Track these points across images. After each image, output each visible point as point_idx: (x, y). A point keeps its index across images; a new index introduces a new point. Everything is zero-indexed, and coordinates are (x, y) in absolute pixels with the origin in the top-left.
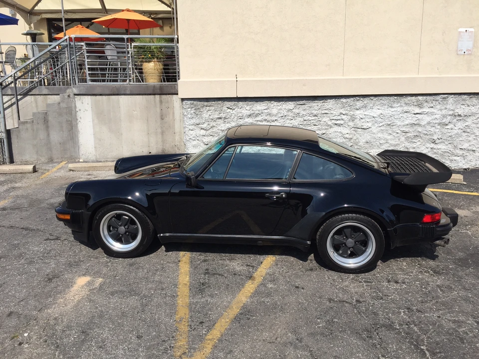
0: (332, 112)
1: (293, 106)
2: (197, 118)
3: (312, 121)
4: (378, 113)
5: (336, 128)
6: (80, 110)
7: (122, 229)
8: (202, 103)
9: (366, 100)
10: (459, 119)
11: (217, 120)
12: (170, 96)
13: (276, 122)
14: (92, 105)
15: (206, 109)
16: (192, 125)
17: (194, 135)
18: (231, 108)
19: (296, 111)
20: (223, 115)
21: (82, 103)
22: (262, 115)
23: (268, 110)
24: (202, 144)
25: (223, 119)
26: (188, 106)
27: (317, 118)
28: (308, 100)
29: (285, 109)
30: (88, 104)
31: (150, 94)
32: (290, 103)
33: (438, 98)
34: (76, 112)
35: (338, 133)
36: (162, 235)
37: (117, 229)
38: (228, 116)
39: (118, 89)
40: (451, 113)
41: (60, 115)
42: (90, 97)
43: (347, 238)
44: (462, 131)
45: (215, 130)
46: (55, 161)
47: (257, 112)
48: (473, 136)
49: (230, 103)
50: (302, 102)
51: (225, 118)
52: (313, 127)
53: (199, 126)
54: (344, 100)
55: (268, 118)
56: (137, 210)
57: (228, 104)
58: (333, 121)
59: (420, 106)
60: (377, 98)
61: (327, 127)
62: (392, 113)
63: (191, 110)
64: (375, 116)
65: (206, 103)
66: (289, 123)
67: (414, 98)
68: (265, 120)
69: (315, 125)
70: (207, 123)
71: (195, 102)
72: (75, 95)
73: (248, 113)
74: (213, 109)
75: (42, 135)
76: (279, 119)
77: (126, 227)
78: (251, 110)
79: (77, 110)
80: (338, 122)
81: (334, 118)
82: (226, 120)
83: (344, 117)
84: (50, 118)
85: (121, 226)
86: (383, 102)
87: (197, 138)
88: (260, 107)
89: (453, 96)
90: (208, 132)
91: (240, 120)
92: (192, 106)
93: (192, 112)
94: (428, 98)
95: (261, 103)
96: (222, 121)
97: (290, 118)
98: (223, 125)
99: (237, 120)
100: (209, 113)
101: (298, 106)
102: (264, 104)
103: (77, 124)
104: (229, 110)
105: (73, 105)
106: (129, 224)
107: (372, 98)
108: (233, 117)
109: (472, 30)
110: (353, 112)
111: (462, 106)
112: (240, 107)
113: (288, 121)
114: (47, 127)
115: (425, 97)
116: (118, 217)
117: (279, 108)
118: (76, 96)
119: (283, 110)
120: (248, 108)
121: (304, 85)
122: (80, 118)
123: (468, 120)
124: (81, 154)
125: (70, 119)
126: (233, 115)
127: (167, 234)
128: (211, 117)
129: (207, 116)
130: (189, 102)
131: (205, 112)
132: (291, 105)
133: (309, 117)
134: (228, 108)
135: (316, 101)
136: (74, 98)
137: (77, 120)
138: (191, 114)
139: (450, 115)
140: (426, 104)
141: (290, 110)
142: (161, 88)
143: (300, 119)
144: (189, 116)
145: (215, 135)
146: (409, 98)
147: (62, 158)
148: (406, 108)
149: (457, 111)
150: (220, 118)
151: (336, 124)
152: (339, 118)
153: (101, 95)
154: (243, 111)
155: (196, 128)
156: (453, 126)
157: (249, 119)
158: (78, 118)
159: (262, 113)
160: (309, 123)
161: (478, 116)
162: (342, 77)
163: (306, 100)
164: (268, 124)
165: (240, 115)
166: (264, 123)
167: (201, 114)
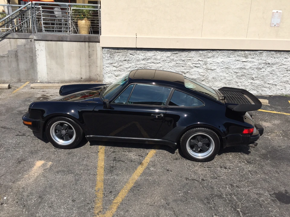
0: (193, 59)
1: (170, 54)
2: (111, 60)
3: (181, 64)
4: (221, 61)
5: (195, 69)
6: (38, 50)
7: (64, 132)
8: (115, 50)
9: (214, 53)
10: (269, 65)
11: (123, 62)
12: (94, 43)
13: (159, 64)
14: (45, 47)
15: (117, 54)
16: (108, 64)
17: (109, 70)
18: (132, 54)
19: (172, 57)
20: (127, 59)
21: (40, 45)
22: (151, 59)
23: (155, 57)
24: (114, 76)
26: (106, 52)
27: (184, 62)
28: (179, 51)
29: (165, 56)
30: (43, 46)
31: (82, 42)
32: (168, 52)
33: (257, 52)
34: (36, 51)
35: (196, 72)
36: (88, 136)
37: (61, 131)
38: (130, 59)
39: (62, 37)
40: (264, 62)
41: (26, 52)
42: (44, 42)
43: (198, 141)
44: (270, 73)
45: (122, 67)
46: (22, 81)
47: (148, 57)
48: (276, 76)
49: (132, 51)
50: (175, 52)
51: (128, 60)
52: (181, 68)
53: (112, 65)
54: (201, 52)
55: (155, 61)
56: (73, 121)
57: (131, 52)
58: (194, 64)
59: (246, 57)
60: (221, 51)
61: (190, 68)
62: (229, 61)
63: (108, 55)
64: (219, 62)
65: (117, 51)
67: (243, 52)
68: (153, 62)
69: (183, 67)
70: (117, 63)
71: (110, 50)
72: (35, 40)
73: (143, 58)
74: (121, 54)
75: (14, 65)
76: (161, 62)
77: (66, 131)
78: (144, 56)
79: (36, 50)
80: (197, 65)
81: (195, 63)
82: (129, 62)
83: (200, 62)
84: (19, 54)
85: (63, 130)
86: (224, 54)
87: (111, 72)
88: (150, 54)
89: (266, 52)
90: (118, 68)
91: (138, 62)
92: (108, 52)
93: (108, 56)
94: (251, 52)
95: (151, 52)
96: (127, 62)
97: (168, 61)
98: (127, 65)
99: (136, 62)
100: (119, 57)
101: (173, 55)
102: (153, 53)
103: (36, 59)
104: (131, 56)
105: (34, 47)
106: (68, 129)
107: (218, 51)
108: (133, 60)
109: (281, 11)
110: (206, 59)
111: (271, 58)
112: (138, 54)
113: (167, 64)
114: (17, 60)
115: (249, 52)
116: (62, 124)
117: (162, 55)
118: (35, 41)
119: (164, 56)
120: (143, 55)
121: (177, 42)
122: (38, 55)
123: (274, 66)
124: (38, 78)
125: (32, 56)
126: (134, 59)
127: (91, 136)
128: (120, 60)
129: (118, 59)
130: (107, 50)
131: (116, 56)
132: (169, 54)
133: (179, 62)
134: (130, 54)
135: (184, 52)
136: (34, 42)
137: (36, 56)
138: (108, 57)
139: (263, 63)
140: (249, 56)
141: (168, 57)
142: (89, 38)
143: (174, 62)
144: (106, 58)
145: (122, 70)
146: (240, 52)
147: (26, 79)
148: (238, 58)
149: (267, 61)
150: (126, 60)
151: (195, 66)
152: (197, 63)
153: (51, 41)
154: (139, 57)
155: (110, 66)
156: (265, 70)
157: (143, 61)
158: (37, 55)
159: (151, 58)
160: (179, 65)
161: (280, 64)
162: (201, 38)
163: (178, 51)
164: (154, 65)
165: (138, 59)
166: (152, 64)
167: (113, 57)
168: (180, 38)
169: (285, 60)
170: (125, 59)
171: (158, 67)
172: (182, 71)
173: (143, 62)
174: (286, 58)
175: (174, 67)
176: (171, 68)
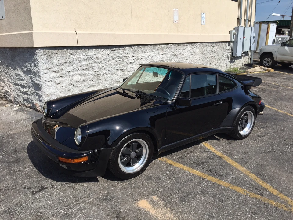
0: (129, 55)
1: (109, 52)
2: (49, 63)
3: (119, 62)
4: (148, 55)
5: (131, 65)
8: (52, 51)
9: (142, 48)
10: (176, 57)
11: (64, 64)
13: (101, 63)
15: (55, 56)
16: (46, 69)
17: (48, 77)
18: (73, 54)
19: (111, 55)
20: (68, 60)
22: (93, 59)
23: (96, 55)
24: (55, 84)
25: (68, 63)
26: (41, 54)
27: (122, 59)
29: (105, 54)
32: (107, 49)
33: (168, 46)
35: (132, 68)
38: (72, 61)
40: (173, 54)
45: (63, 72)
47: (90, 57)
49: (72, 50)
50: (113, 49)
52: (120, 66)
53: (51, 69)
54: (133, 48)
55: (96, 60)
58: (129, 61)
59: (162, 50)
60: (147, 46)
61: (127, 65)
62: (153, 55)
64: (147, 57)
65: (55, 51)
68: (95, 62)
69: (121, 64)
70: (57, 67)
71: (47, 50)
73: (84, 57)
74: (61, 55)
76: (102, 61)
78: (86, 56)
80: (132, 61)
81: (130, 59)
82: (70, 64)
83: (134, 58)
86: (149, 48)
87: (51, 80)
88: (91, 53)
89: (173, 45)
90: (58, 74)
91: (79, 63)
92: (44, 53)
93: (45, 58)
94: (165, 46)
95: (91, 50)
96: (68, 65)
97: (108, 60)
98: (68, 68)
100: (58, 59)
101: (112, 52)
102: (93, 51)
104: (72, 56)
107: (145, 46)
108: (75, 61)
109: (178, 9)
110: (138, 55)
111: (176, 50)
112: (79, 53)
113: (107, 62)
117: (102, 53)
119: (104, 54)
120: (84, 54)
121: (115, 38)
126: (75, 60)
128: (60, 62)
129: (57, 61)
130: (42, 50)
131: (55, 58)
132: (108, 51)
133: (118, 59)
134: (71, 54)
135: (120, 48)
138: (44, 60)
139: (173, 55)
140: (164, 49)
141: (108, 55)
143: (114, 60)
145: (64, 76)
146: (159, 46)
148: (158, 52)
149: (175, 53)
150: (66, 62)
151: (131, 63)
152: (132, 59)
154: (81, 57)
155: (49, 71)
157: (85, 62)
159: (93, 57)
160: (118, 63)
161: (181, 55)
162: (131, 33)
163: (116, 48)
164: (96, 65)
165: (79, 59)
166: (94, 64)
167: (51, 60)
168: (117, 33)
169: (183, 51)
170: (65, 61)
171: (100, 67)
172: (121, 69)
174: (184, 49)
175: (114, 65)
176: (111, 66)
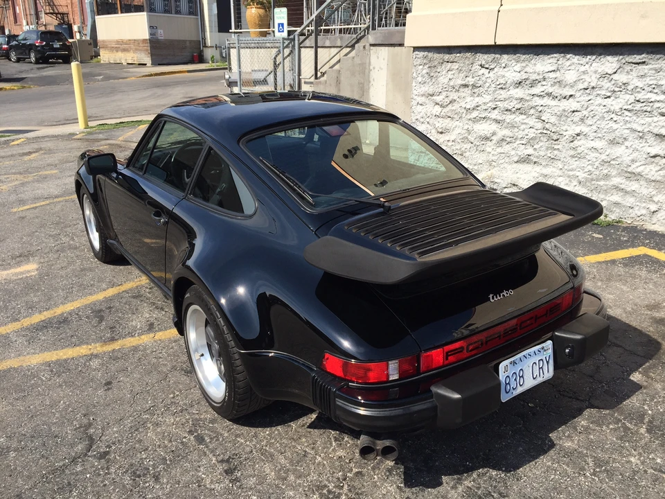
1: (615, 65)
2: (430, 84)
3: (657, 105)
6: (374, 68)
8: (441, 55)
11: (461, 90)
13: (571, 99)
14: (388, 61)
15: (445, 67)
16: (422, 95)
18: (487, 66)
19: (621, 78)
20: (470, 81)
22: (544, 83)
23: (557, 74)
24: (435, 132)
25: (470, 88)
26: (419, 61)
28: (653, 53)
29: (596, 72)
30: (384, 59)
32: (609, 58)
34: (370, 70)
38: (480, 83)
41: (353, 74)
42: (387, 48)
45: (456, 106)
47: (534, 77)
49: (486, 56)
50: (637, 58)
51: (474, 86)
52: (655, 119)
53: (433, 98)
55: (556, 90)
57: (483, 58)
63: (423, 69)
65: (447, 57)
66: (600, 105)
68: (549, 94)
70: (444, 94)
71: (430, 55)
72: (371, 45)
73: (518, 77)
74: (457, 67)
76: (578, 94)
78: (522, 73)
79: (371, 68)
82: (476, 90)
84: (342, 79)
88: (543, 64)
90: (446, 110)
91: (502, 92)
92: (425, 61)
93: (425, 71)
95: (546, 57)
96: (469, 92)
97: (603, 92)
98: (469, 99)
99: (494, 91)
100: (450, 75)
101: (628, 68)
102: (551, 61)
103: (369, 88)
104: (483, 70)
105: (368, 61)
108: (487, 85)
112: (504, 65)
113: (599, 100)
114: (339, 91)
117: (582, 69)
118: (372, 48)
119: (590, 73)
120: (518, 68)
121: (643, 17)
122: (374, 80)
124: (368, 133)
125: (363, 82)
126: (489, 81)
128: (452, 83)
129: (446, 81)
130: (422, 54)
131: (444, 72)
132: (609, 63)
133: (650, 95)
134: (482, 66)
136: (370, 51)
137: (369, 82)
138: (423, 76)
141: (605, 76)
143: (628, 97)
144: (420, 79)
145: (456, 116)
150: (466, 86)
154: (507, 74)
155: (427, 102)
157: (517, 90)
158: (371, 80)
159: (544, 79)
160: (649, 109)
163: (648, 53)
164: (554, 103)
165: (502, 81)
166: (546, 101)
167: (436, 77)
170: (464, 82)
171: (564, 111)
172: (656, 131)
173: (519, 92)
175: (627, 113)
176: (613, 116)
